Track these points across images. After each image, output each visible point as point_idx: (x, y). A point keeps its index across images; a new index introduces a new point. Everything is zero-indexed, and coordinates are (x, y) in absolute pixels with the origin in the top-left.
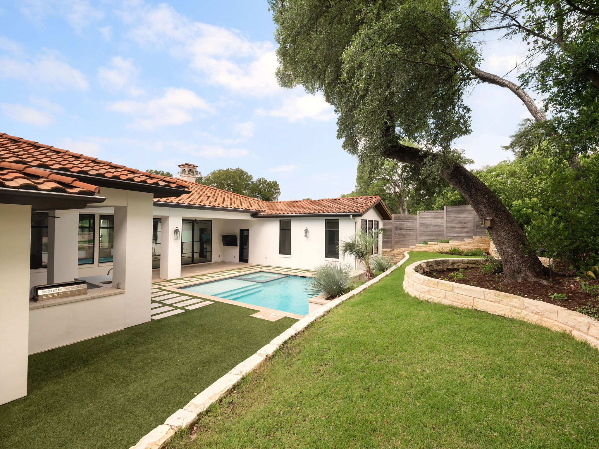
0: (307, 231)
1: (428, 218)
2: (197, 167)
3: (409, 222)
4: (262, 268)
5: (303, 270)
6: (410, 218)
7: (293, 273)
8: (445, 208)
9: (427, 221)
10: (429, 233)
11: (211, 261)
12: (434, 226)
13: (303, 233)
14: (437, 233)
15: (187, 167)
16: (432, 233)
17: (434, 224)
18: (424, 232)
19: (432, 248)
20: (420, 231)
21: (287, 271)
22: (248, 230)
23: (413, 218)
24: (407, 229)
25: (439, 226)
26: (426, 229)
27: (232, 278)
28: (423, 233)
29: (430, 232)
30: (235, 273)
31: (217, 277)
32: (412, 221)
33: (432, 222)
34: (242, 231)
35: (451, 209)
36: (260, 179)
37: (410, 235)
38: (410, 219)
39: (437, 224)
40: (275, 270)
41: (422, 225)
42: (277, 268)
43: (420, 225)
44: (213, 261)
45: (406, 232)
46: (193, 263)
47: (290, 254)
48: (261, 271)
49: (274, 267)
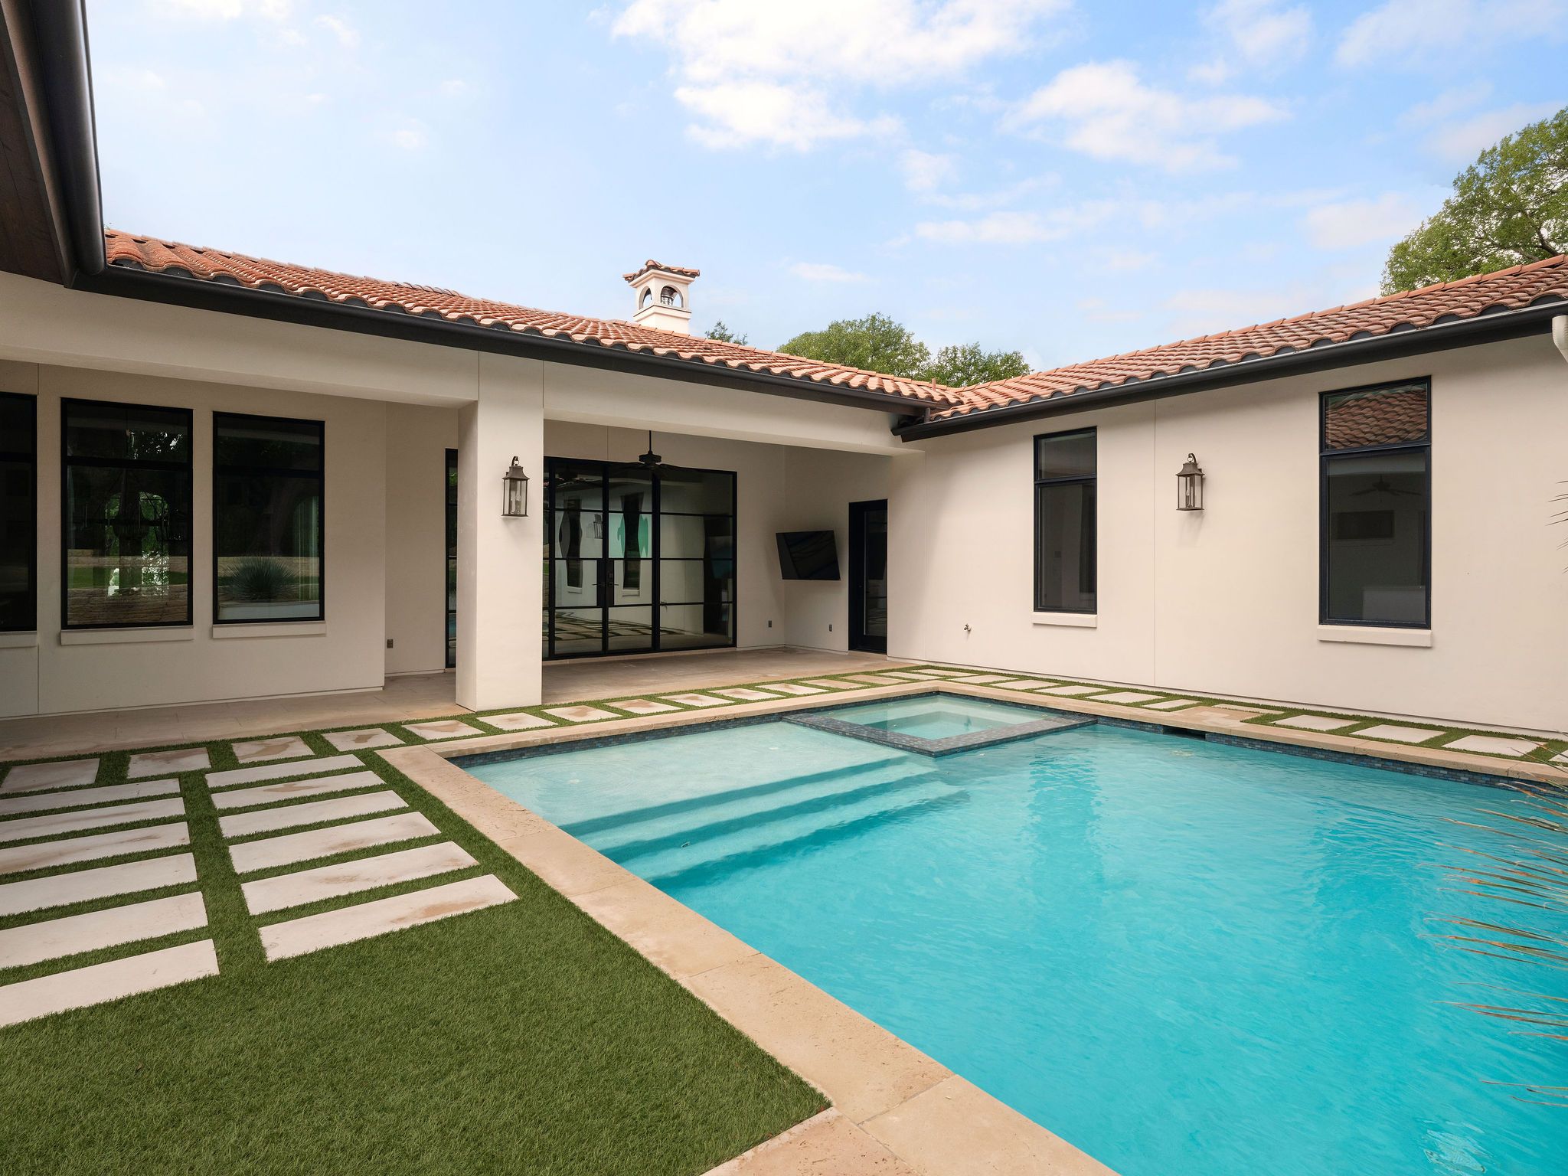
0: (1192, 474)
2: (694, 275)
4: (945, 678)
5: (1169, 697)
7: (1117, 706)
11: (734, 644)
13: (1170, 490)
15: (658, 277)
21: (1080, 697)
22: (883, 506)
27: (780, 716)
30: (806, 696)
31: (708, 708)
34: (856, 512)
36: (955, 350)
40: (1015, 691)
42: (1022, 678)
44: (744, 640)
46: (655, 647)
47: (1094, 612)
48: (938, 693)
49: (1007, 672)
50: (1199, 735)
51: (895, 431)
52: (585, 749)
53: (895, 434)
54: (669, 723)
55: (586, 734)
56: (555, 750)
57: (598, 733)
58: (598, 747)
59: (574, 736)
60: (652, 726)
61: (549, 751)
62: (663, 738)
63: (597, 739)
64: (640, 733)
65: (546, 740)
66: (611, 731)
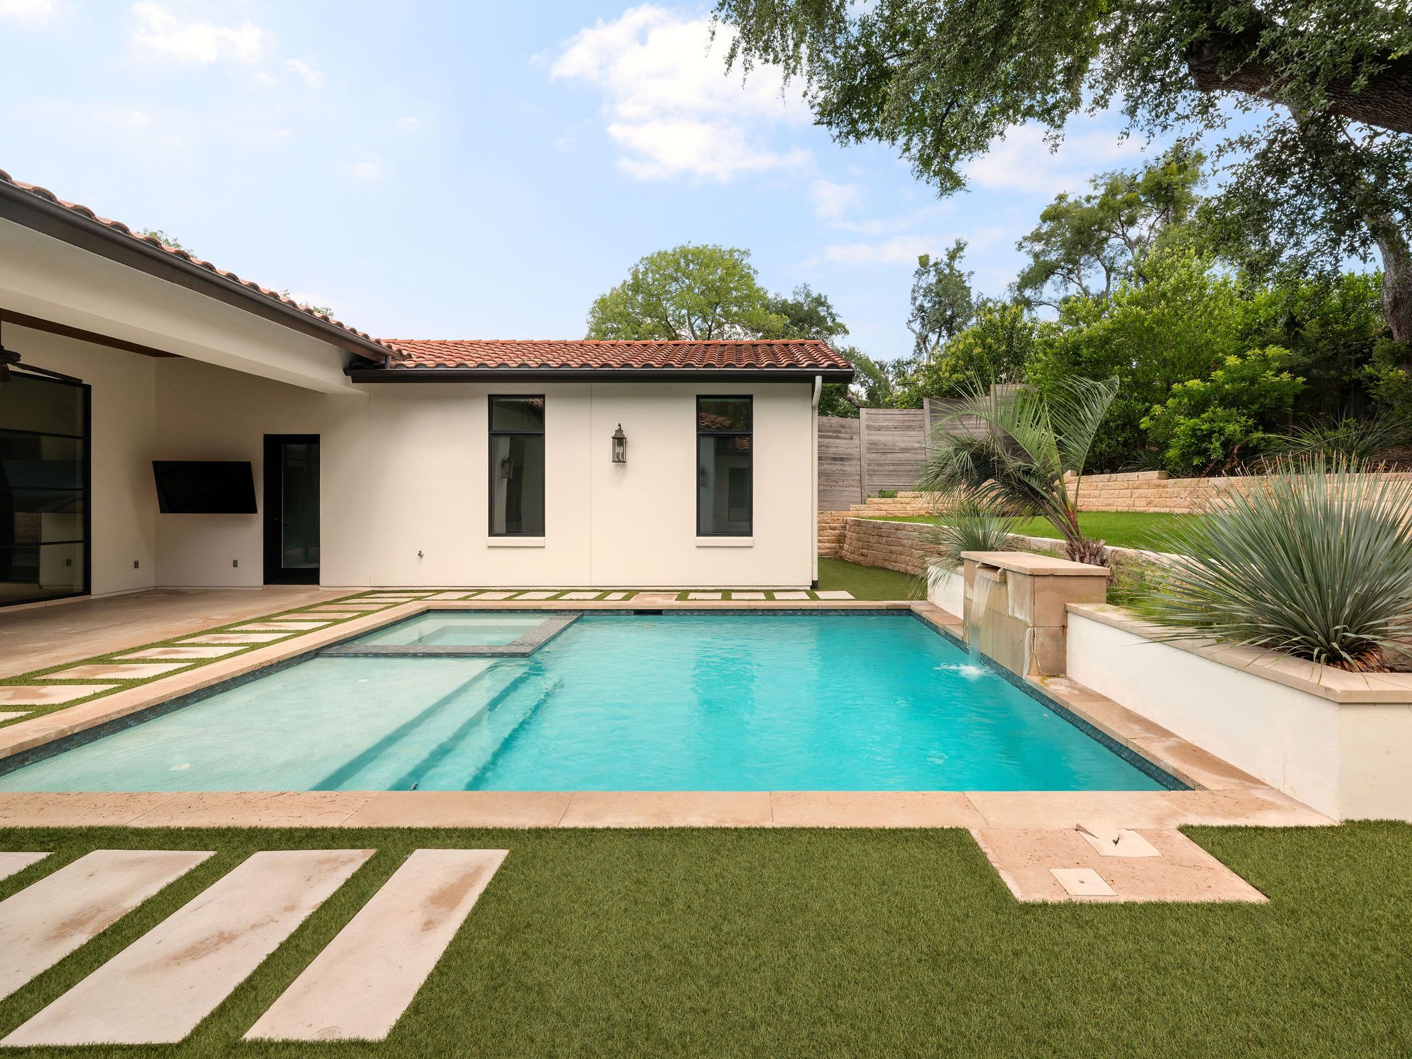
0: (620, 440)
1: (888, 428)
3: (839, 438)
6: (843, 426)
8: (926, 402)
9: (883, 438)
10: (892, 468)
11: (87, 589)
12: (903, 450)
14: (908, 468)
16: (898, 468)
17: (903, 445)
18: (878, 465)
19: (908, 507)
20: (869, 465)
22: (314, 440)
23: (850, 428)
24: (835, 459)
25: (914, 449)
26: (883, 457)
28: (876, 468)
29: (893, 465)
32: (848, 436)
33: (897, 439)
34: (274, 444)
35: (941, 405)
37: (844, 474)
38: (843, 430)
39: (909, 445)
41: (873, 447)
43: (868, 448)
45: (833, 468)
47: (543, 535)
48: (428, 611)
49: (461, 589)
50: (658, 612)
51: (347, 371)
52: (113, 732)
53: (346, 374)
54: (215, 679)
55: (119, 712)
56: (72, 743)
57: (133, 707)
58: (130, 726)
59: (101, 717)
60: (196, 686)
61: (64, 746)
62: (207, 698)
63: (128, 716)
64: (181, 697)
65: (63, 731)
66: (148, 702)
